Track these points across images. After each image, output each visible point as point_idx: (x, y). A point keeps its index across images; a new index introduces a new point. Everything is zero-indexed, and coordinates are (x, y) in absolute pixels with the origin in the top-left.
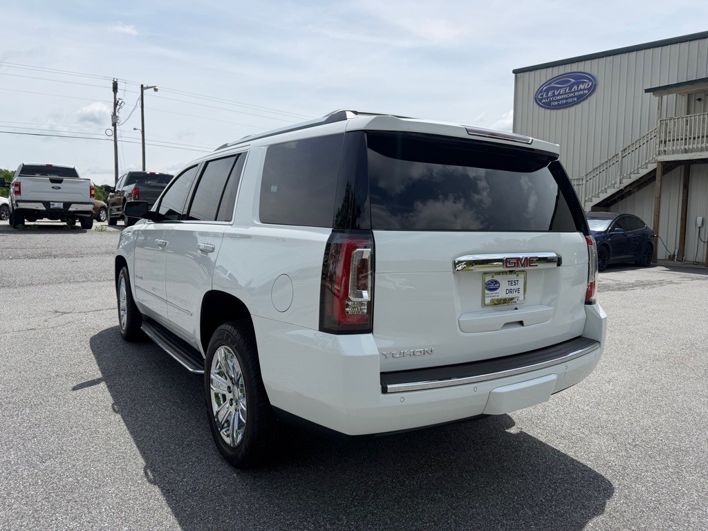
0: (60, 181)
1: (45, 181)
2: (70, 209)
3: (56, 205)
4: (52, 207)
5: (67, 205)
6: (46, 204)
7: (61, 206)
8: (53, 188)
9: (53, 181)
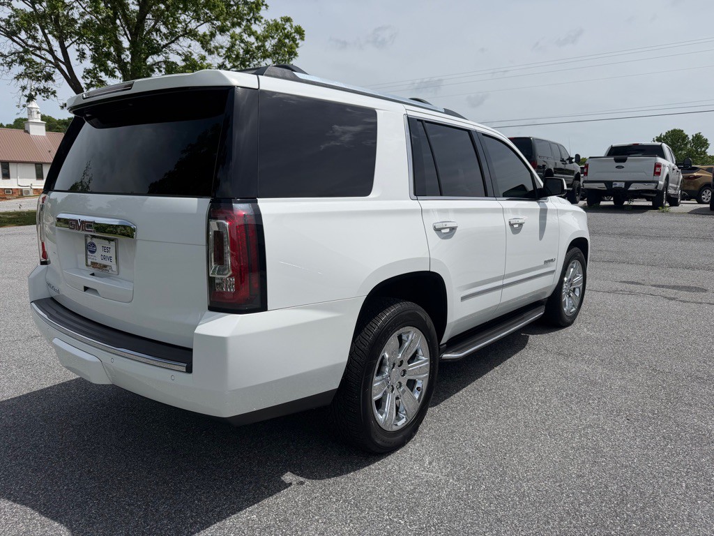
0: (624, 161)
1: (610, 160)
2: (630, 189)
3: (618, 185)
4: (614, 186)
5: (628, 184)
6: (609, 183)
7: (623, 185)
8: (617, 167)
9: (617, 161)
